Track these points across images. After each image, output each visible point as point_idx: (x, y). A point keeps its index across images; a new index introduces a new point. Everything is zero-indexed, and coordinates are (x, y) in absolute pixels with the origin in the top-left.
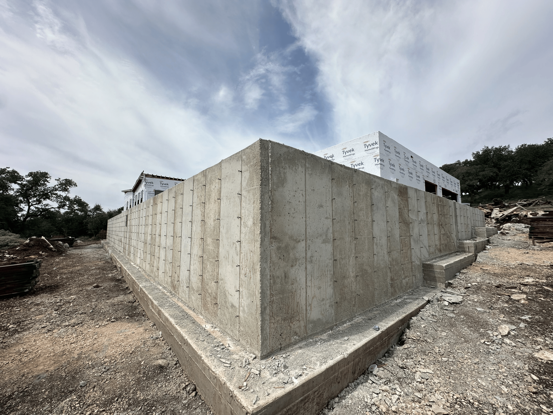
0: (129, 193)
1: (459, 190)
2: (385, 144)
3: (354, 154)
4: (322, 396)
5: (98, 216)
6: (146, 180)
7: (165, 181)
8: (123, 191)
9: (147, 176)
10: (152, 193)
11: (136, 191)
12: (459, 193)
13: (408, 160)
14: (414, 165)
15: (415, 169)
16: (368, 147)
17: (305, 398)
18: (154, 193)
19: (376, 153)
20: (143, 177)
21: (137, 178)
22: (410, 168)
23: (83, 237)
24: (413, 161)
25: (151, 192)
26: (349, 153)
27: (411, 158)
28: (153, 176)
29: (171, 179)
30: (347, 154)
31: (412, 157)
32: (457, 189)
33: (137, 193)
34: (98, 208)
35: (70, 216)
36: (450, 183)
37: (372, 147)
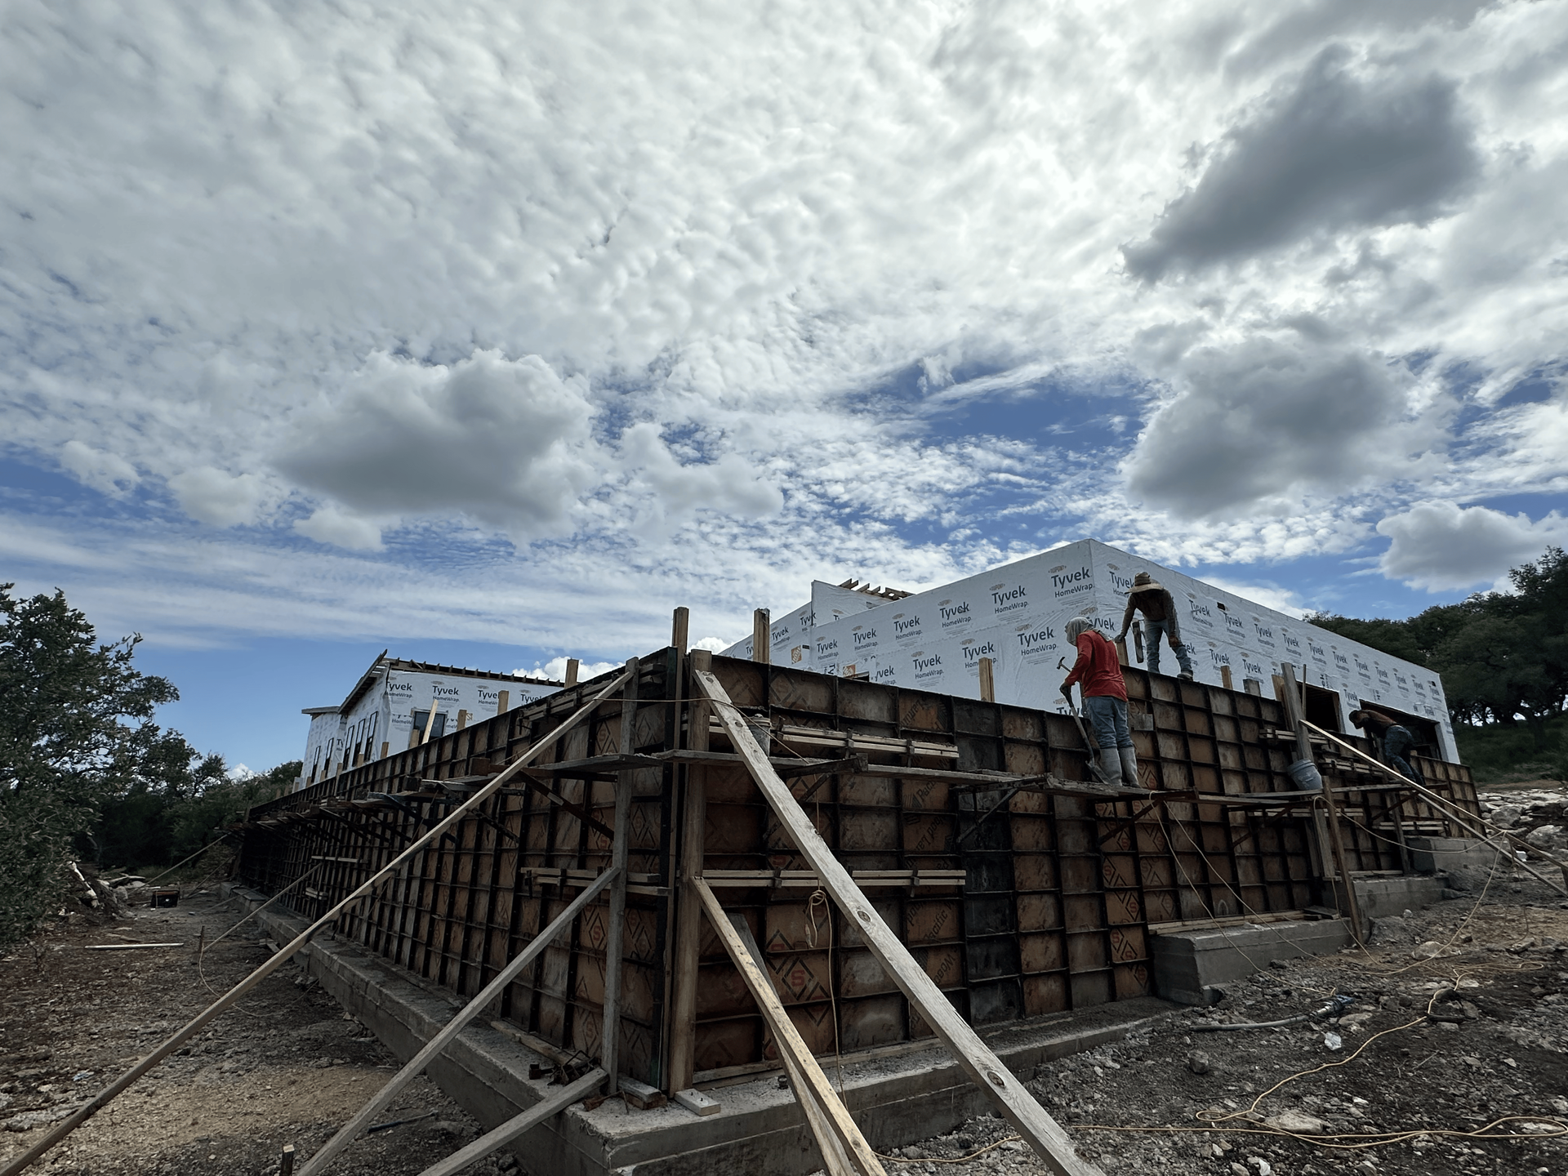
0: (328, 717)
1: (1439, 708)
2: (1117, 574)
3: (1025, 605)
4: (760, 1163)
5: (212, 797)
6: (393, 679)
7: (449, 681)
8: (304, 712)
9: (395, 664)
10: (405, 719)
11: (354, 712)
12: (1441, 716)
13: (1207, 618)
14: (1231, 631)
15: (1238, 645)
16: (1063, 584)
17: (721, 1150)
18: (411, 719)
19: (1086, 602)
20: (381, 670)
21: (361, 673)
22: (1215, 642)
23: (151, 870)
24: (1229, 620)
25: (402, 718)
26: (1012, 601)
27: (1220, 611)
28: (413, 666)
29: (470, 674)
30: (1007, 603)
31: (1221, 606)
32: (1429, 702)
33: (353, 720)
34: (213, 767)
35: (120, 797)
36: (1394, 683)
37: (1075, 584)
